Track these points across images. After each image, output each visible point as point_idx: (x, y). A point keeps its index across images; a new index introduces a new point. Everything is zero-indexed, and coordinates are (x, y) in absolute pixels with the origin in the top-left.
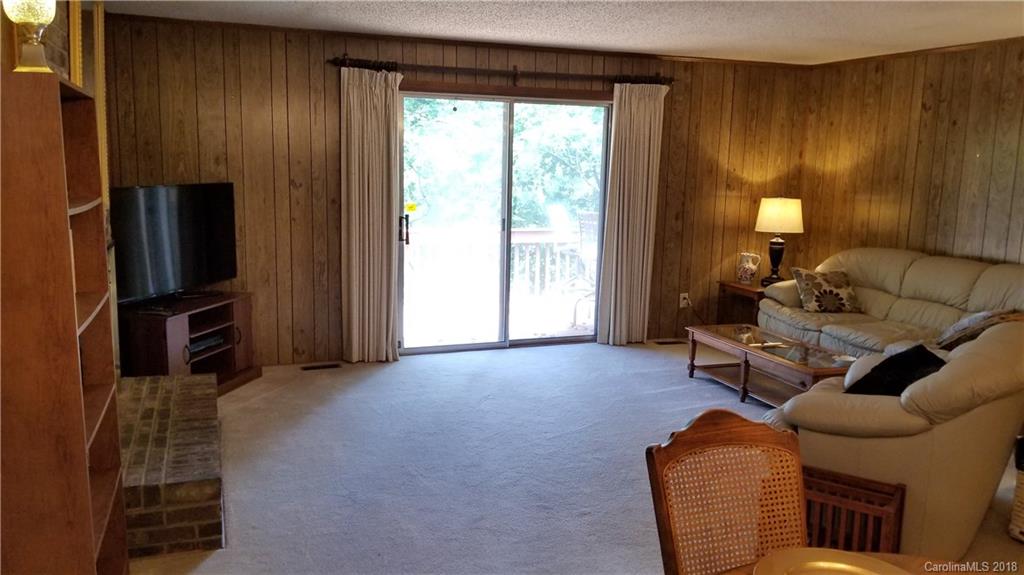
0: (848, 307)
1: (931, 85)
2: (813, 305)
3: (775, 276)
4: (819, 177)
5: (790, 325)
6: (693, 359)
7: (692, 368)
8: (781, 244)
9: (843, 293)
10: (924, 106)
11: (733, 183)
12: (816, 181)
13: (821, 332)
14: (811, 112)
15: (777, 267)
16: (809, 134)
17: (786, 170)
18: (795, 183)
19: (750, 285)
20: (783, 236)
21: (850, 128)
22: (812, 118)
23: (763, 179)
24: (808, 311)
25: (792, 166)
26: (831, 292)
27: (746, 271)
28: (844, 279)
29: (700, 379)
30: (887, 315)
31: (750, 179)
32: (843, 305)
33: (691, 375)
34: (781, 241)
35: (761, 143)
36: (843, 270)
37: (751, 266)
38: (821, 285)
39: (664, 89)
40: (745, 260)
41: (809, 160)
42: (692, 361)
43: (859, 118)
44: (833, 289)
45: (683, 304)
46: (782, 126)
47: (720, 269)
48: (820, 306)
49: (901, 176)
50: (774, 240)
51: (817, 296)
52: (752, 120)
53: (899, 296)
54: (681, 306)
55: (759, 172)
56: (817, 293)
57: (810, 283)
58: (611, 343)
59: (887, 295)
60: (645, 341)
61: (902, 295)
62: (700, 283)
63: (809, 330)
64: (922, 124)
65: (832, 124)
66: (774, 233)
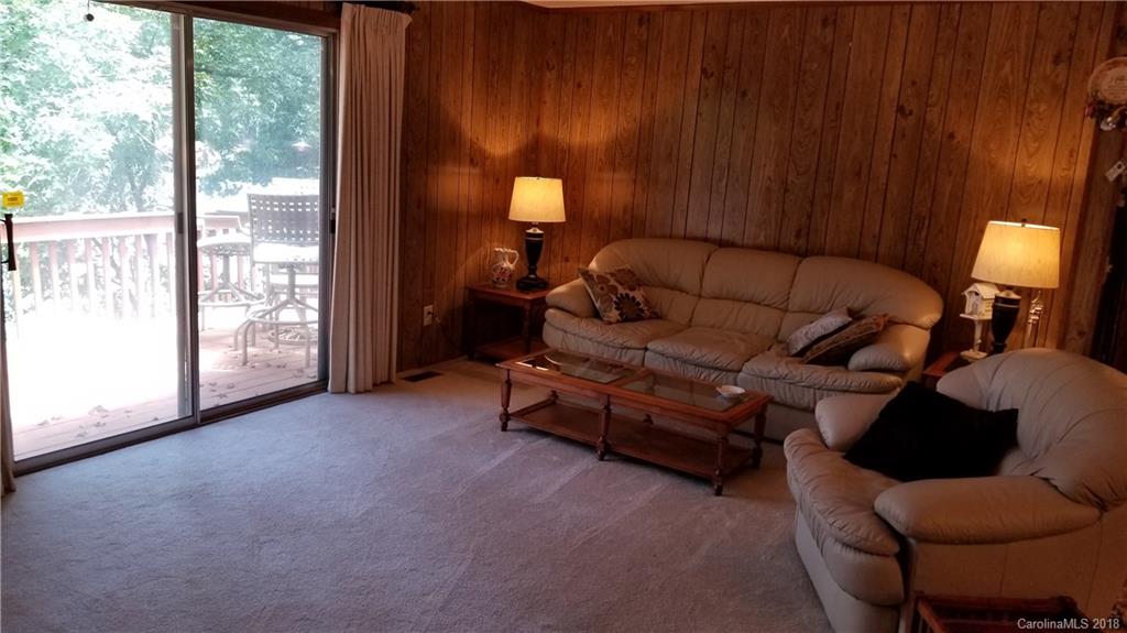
0: (647, 313)
1: (714, 47)
2: (614, 314)
3: (532, 276)
4: (563, 151)
5: (599, 343)
6: (506, 404)
7: (506, 417)
8: (539, 235)
9: (638, 295)
10: (704, 71)
11: (477, 158)
12: (559, 156)
13: (646, 349)
14: (550, 69)
15: (535, 265)
16: (548, 97)
17: (526, 141)
18: (533, 156)
19: (506, 289)
20: (541, 225)
21: (605, 92)
22: (550, 76)
23: (504, 152)
24: (610, 323)
25: (530, 136)
26: (627, 295)
27: (504, 271)
28: (631, 278)
29: (520, 431)
30: (690, 320)
31: (492, 151)
32: (642, 311)
33: (504, 428)
34: (539, 231)
35: (502, 104)
36: (628, 266)
37: (507, 264)
38: (616, 288)
39: (406, 19)
40: (500, 257)
41: (547, 129)
42: (506, 410)
43: (617, 81)
44: (628, 292)
45: (427, 320)
46: (522, 83)
47: (466, 268)
48: (621, 315)
49: (675, 152)
50: (531, 231)
51: (615, 303)
52: (493, 74)
53: (700, 296)
54: (425, 323)
55: (501, 144)
56: (615, 299)
57: (605, 286)
58: (351, 388)
59: (684, 294)
60: (394, 379)
61: (703, 293)
62: (445, 290)
63: (629, 348)
64: (702, 93)
65: (579, 85)
66: (530, 223)
